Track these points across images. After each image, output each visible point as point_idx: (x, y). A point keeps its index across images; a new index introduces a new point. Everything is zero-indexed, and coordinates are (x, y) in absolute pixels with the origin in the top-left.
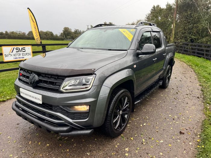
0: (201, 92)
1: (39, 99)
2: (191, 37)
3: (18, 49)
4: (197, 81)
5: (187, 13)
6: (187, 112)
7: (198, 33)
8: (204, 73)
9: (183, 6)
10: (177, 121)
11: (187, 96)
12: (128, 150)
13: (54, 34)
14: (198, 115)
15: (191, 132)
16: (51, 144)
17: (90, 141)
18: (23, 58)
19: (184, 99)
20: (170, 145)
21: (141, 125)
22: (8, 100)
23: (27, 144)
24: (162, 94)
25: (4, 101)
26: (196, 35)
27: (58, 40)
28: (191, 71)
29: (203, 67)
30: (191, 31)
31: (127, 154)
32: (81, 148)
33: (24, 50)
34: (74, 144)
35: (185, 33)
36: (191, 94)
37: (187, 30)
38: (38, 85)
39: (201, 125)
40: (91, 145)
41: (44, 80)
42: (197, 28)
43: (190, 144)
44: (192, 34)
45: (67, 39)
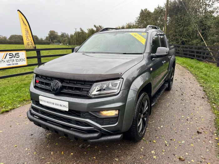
0: (203, 92)
1: (64, 106)
2: (182, 40)
3: (12, 55)
4: (196, 82)
5: (178, 16)
6: (198, 112)
7: (189, 35)
8: (201, 74)
9: (173, 9)
10: (191, 122)
11: (192, 97)
12: (154, 153)
13: (39, 38)
14: (209, 114)
15: (207, 131)
16: (75, 153)
17: (115, 147)
18: (17, 64)
19: (190, 100)
20: (192, 145)
21: (159, 128)
22: (11, 110)
23: (49, 154)
24: (168, 96)
25: (7, 111)
26: (186, 37)
27: (43, 44)
28: (188, 73)
29: (198, 68)
30: (182, 33)
31: (155, 157)
32: (107, 155)
33: (18, 56)
34: (99, 151)
35: (176, 35)
36: (195, 95)
37: (178, 33)
38: (61, 91)
39: (214, 124)
40: (116, 151)
41: (68, 86)
42: (187, 31)
43: (211, 142)
44: (182, 36)
45: (53, 43)
